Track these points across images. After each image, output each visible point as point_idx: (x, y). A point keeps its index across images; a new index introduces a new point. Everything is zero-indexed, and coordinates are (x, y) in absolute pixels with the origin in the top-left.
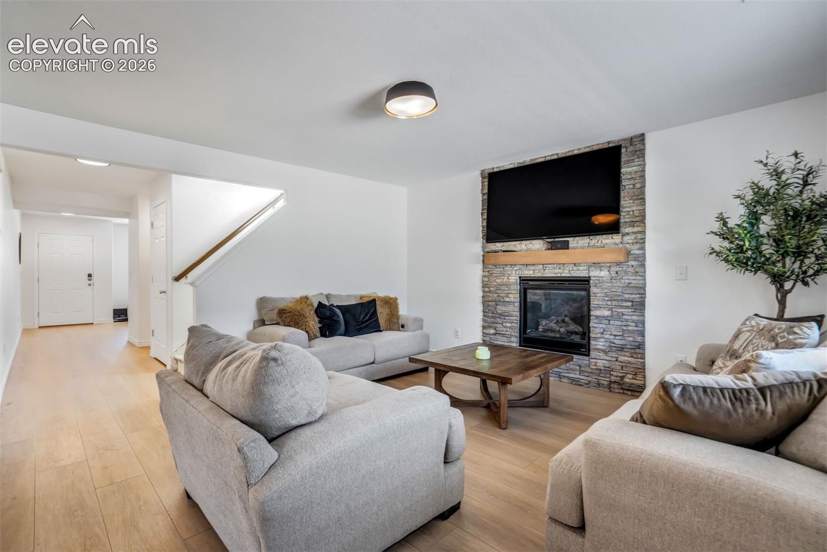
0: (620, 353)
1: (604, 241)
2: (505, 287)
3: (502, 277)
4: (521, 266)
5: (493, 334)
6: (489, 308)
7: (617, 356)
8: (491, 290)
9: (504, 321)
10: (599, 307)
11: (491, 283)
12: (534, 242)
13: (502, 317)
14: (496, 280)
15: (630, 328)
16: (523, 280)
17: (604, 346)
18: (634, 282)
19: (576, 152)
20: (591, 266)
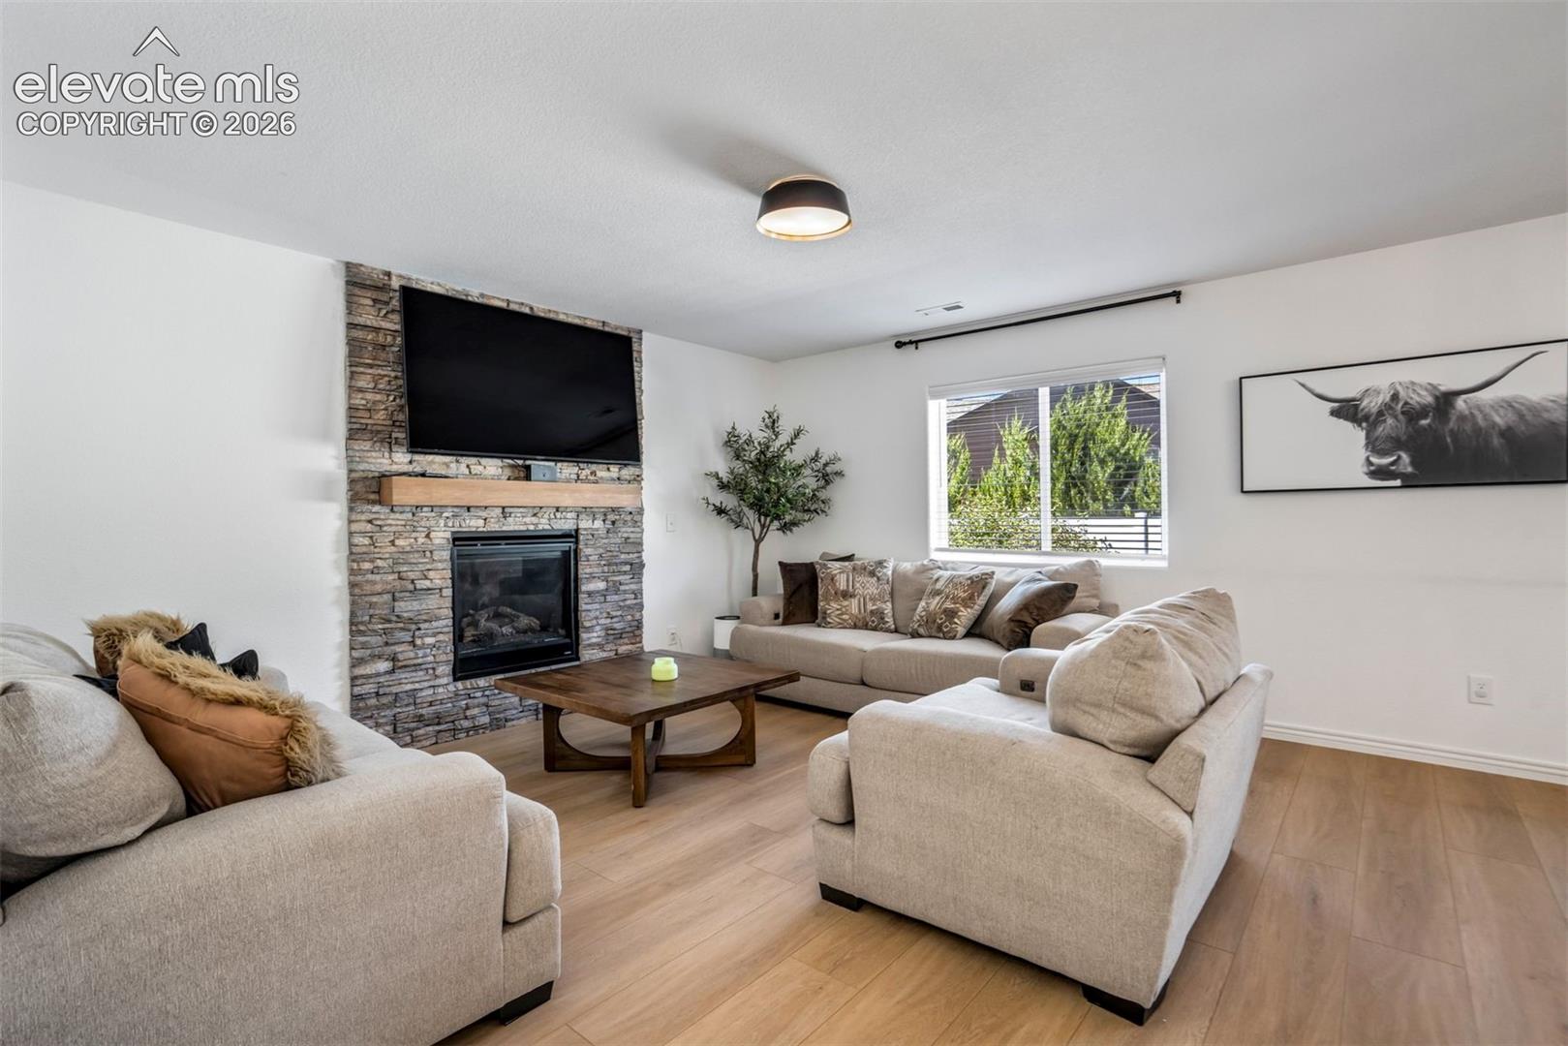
0: (618, 642)
1: (600, 474)
2: (416, 555)
3: (414, 535)
4: (455, 510)
5: (387, 673)
6: (371, 612)
7: (615, 648)
8: (377, 567)
9: (417, 633)
10: (592, 577)
11: (376, 550)
12: (484, 461)
13: (414, 627)
14: (397, 542)
15: (628, 602)
16: (458, 539)
17: (599, 637)
18: (632, 535)
19: (562, 318)
20: (581, 512)
